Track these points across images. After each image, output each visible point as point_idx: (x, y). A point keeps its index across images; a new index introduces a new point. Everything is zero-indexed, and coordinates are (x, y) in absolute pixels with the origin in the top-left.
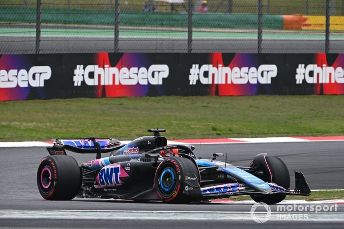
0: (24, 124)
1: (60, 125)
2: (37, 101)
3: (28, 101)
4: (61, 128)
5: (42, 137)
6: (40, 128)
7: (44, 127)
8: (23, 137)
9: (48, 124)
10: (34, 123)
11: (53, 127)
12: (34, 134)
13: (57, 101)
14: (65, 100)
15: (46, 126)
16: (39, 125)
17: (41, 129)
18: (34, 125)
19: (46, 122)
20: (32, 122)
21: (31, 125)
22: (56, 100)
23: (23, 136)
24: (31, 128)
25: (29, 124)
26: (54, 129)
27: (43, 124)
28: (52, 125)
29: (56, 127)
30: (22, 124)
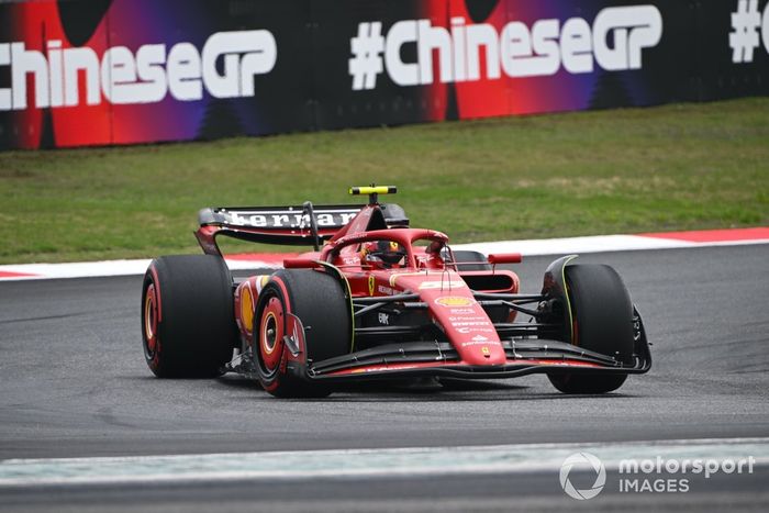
0: (585, 182)
1: (694, 181)
2: (622, 112)
3: (595, 113)
4: (696, 190)
5: (641, 220)
6: (633, 193)
7: (646, 189)
8: (584, 223)
9: (657, 180)
10: (616, 179)
11: (673, 189)
12: (614, 214)
13: (683, 111)
14: (707, 106)
15: (652, 186)
16: (630, 182)
17: (636, 197)
18: (615, 184)
19: (651, 176)
20: (607, 175)
21: (607, 185)
22: (680, 107)
23: (583, 219)
24: (607, 193)
25: (601, 182)
26: (677, 195)
27: (641, 182)
28: (671, 182)
29: (682, 189)
30: (576, 185)
